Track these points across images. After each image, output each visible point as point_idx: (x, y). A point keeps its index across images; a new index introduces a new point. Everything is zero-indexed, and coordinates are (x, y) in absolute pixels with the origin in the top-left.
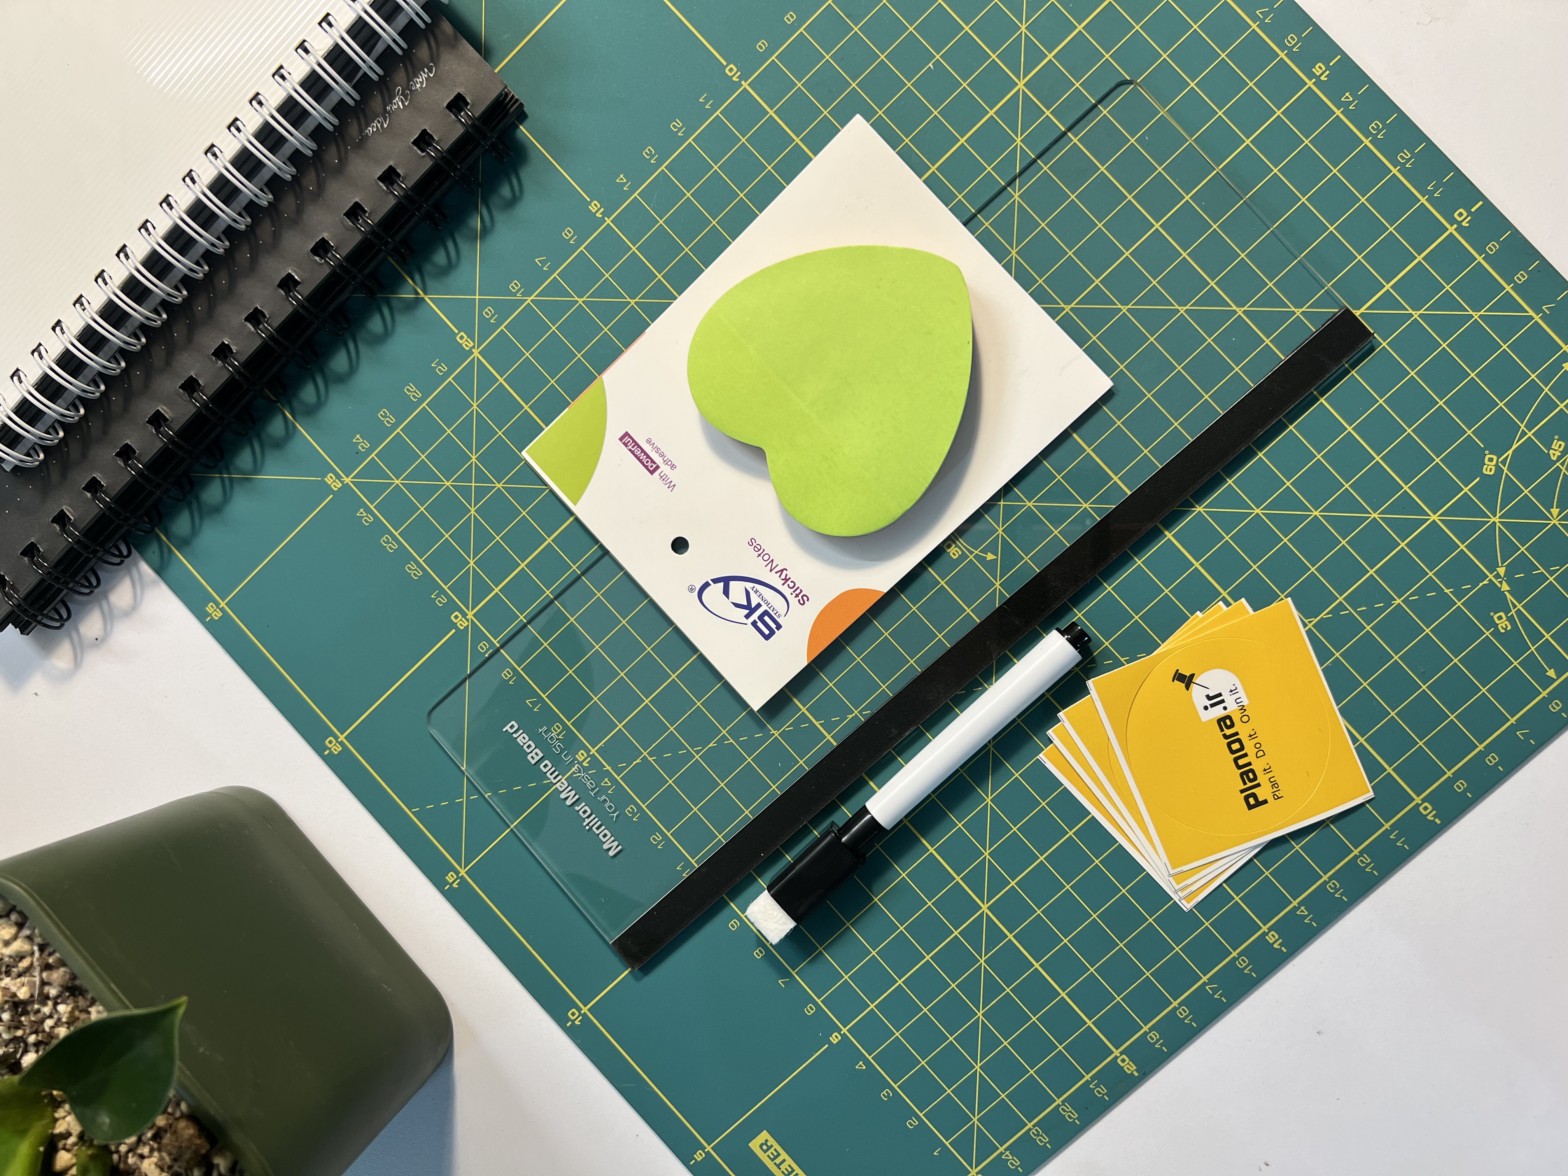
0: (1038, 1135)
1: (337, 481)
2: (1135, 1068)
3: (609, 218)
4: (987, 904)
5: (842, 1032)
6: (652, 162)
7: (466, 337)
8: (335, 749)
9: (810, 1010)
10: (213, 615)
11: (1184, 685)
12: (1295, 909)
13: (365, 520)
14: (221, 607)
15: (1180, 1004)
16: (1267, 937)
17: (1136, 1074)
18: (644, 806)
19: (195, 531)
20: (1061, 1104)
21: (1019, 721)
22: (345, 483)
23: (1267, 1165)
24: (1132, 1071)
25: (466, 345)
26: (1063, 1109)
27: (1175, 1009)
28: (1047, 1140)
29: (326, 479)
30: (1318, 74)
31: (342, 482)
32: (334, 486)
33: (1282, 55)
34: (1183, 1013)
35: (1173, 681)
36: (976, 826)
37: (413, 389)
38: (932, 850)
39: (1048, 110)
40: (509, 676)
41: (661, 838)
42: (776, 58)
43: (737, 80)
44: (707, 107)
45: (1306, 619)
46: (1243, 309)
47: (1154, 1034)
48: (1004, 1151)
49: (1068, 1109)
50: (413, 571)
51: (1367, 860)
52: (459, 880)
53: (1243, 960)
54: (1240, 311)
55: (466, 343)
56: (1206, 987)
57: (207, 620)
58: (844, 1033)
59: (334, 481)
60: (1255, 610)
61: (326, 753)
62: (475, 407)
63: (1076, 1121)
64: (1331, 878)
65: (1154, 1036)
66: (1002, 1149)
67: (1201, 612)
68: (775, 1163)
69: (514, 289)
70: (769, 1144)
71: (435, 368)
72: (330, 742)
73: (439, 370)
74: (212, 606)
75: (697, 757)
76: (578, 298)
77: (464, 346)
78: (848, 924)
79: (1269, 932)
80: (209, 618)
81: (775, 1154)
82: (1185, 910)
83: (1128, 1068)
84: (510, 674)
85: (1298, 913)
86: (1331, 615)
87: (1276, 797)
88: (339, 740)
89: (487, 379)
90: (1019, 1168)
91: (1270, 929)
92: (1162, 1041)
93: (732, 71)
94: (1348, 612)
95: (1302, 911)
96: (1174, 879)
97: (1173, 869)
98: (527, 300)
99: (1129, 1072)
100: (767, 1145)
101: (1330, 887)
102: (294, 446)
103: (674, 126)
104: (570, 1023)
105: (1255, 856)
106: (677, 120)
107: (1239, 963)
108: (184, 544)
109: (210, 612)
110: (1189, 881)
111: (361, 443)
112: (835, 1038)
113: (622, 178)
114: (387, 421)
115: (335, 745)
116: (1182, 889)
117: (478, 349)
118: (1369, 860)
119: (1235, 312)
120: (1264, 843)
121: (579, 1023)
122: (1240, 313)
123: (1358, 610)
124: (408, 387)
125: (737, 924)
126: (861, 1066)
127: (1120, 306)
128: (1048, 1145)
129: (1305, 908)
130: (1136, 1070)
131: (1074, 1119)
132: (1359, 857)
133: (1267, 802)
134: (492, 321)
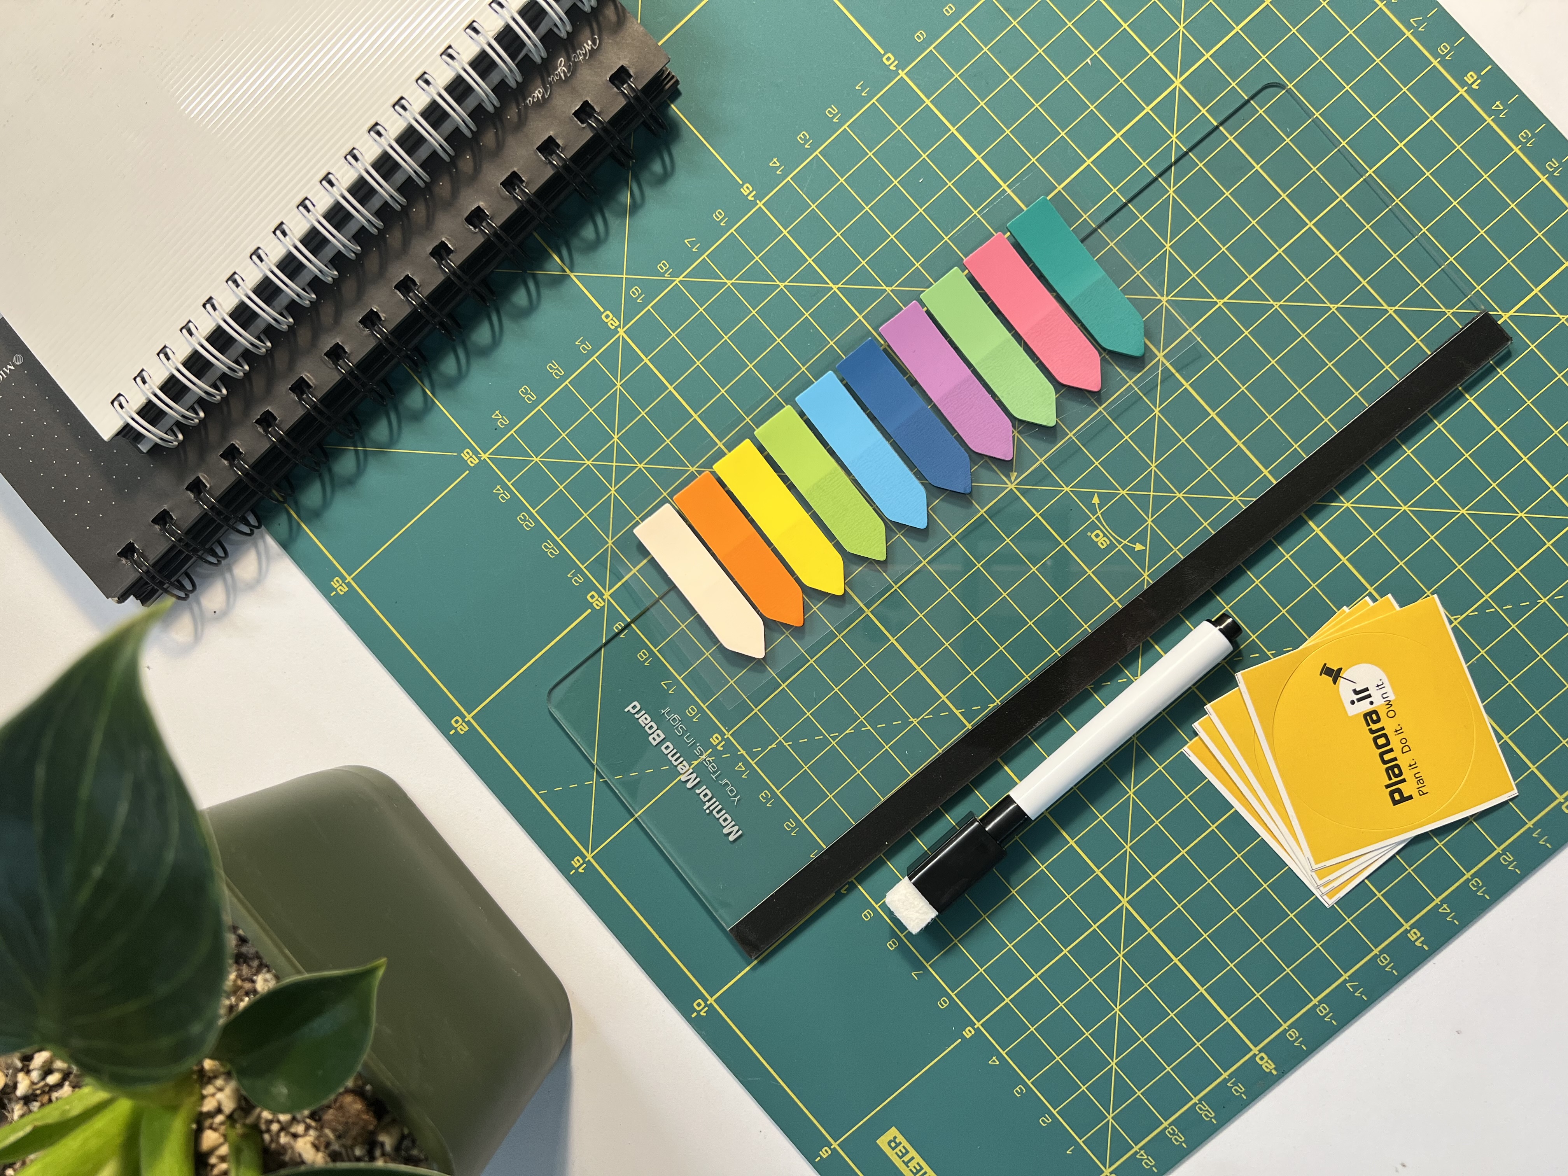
0: (1174, 1134)
1: (474, 456)
2: (1273, 1066)
3: (760, 201)
4: (1127, 897)
5: (976, 1027)
6: (806, 146)
7: (611, 316)
8: (461, 729)
9: (943, 1003)
10: (338, 589)
11: (1331, 679)
12: (1438, 906)
13: (502, 497)
14: (347, 581)
15: (1320, 1002)
16: (1409, 935)
17: (1274, 1072)
18: (778, 792)
19: (326, 504)
20: (1197, 1102)
21: (1164, 713)
22: (482, 459)
23: (1404, 1166)
24: (1271, 1070)
25: (611, 324)
26: (1200, 1109)
27: (1315, 1006)
28: (1183, 1139)
29: (462, 455)
30: (1470, 82)
31: (479, 458)
32: (471, 462)
33: (1435, 63)
34: (1323, 1011)
35: (1321, 675)
36: (1118, 819)
37: (555, 366)
38: (1072, 842)
39: (1204, 108)
40: (645, 657)
41: (795, 825)
42: (934, 48)
43: (895, 69)
44: (863, 94)
45: (1452, 616)
46: (1394, 308)
47: (1293, 1031)
48: (1138, 1151)
49: (1205, 1107)
50: (549, 549)
51: (1510, 858)
52: (585, 865)
53: (1384, 957)
54: (1391, 311)
55: (611, 321)
56: (1347, 985)
57: (332, 595)
58: (978, 1027)
59: (471, 457)
60: (1401, 606)
61: (451, 733)
62: (618, 386)
63: (1213, 1120)
64: (1473, 876)
65: (1294, 1034)
66: (1136, 1148)
67: (1348, 607)
68: (903, 1161)
69: (662, 269)
70: (898, 1141)
71: (580, 345)
72: (457, 722)
73: (583, 348)
74: (337, 581)
75: (834, 743)
76: (727, 280)
77: (609, 324)
78: (984, 916)
79: (1411, 930)
80: (334, 593)
81: (904, 1151)
82: (1327, 905)
83: (1266, 1067)
84: (646, 655)
85: (1440, 910)
86: (1476, 613)
87: (1421, 793)
88: (466, 720)
89: (632, 359)
90: (1154, 1168)
91: (1412, 927)
92: (1301, 1039)
93: (890, 60)
94: (1494, 610)
95: (1445, 909)
96: (1317, 874)
97: (1316, 863)
98: (675, 280)
99: (1267, 1070)
100: (895, 1142)
101: (1473, 884)
102: (431, 419)
103: (829, 112)
104: (695, 1014)
105: (1398, 853)
106: (832, 106)
107: (1381, 960)
108: (314, 516)
109: (336, 587)
110: (1331, 877)
111: (500, 419)
112: (968, 1033)
113: (775, 162)
114: (528, 398)
115: (461, 725)
116: (1325, 885)
117: (623, 328)
118: (1512, 858)
119: (1386, 311)
120: (1409, 838)
121: (705, 1014)
122: (1391, 312)
123: (1504, 608)
124: (551, 364)
125: (870, 915)
126: (994, 1061)
127: (1272, 302)
128: (1183, 1144)
129: (1447, 906)
130: (1275, 1069)
131: (1211, 1118)
132: (1502, 855)
133: (1412, 798)
134: (638, 301)
